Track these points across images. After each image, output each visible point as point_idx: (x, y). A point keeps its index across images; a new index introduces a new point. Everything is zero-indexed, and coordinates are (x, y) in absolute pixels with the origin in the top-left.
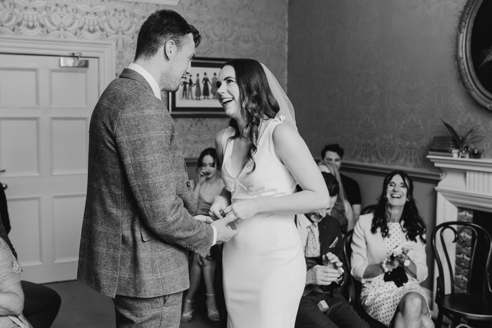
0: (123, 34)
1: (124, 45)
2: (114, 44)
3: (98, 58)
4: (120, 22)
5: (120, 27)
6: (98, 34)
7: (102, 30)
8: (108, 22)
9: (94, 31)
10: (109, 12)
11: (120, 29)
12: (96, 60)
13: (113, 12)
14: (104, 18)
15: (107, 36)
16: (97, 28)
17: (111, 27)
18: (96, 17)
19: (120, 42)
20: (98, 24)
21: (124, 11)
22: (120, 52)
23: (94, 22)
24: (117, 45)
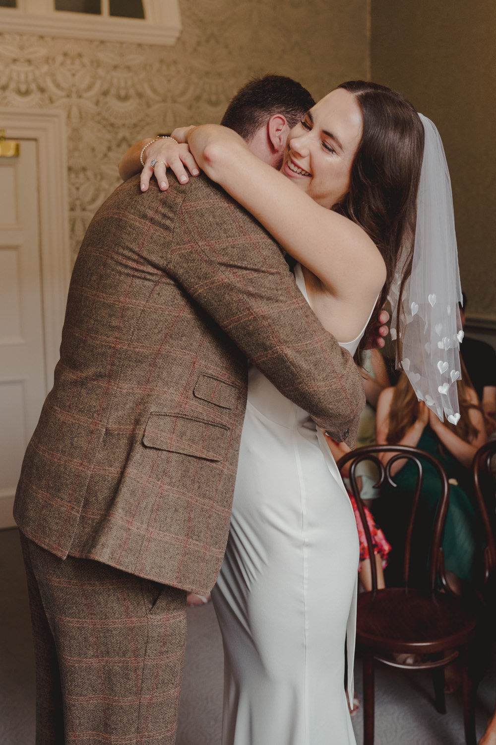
0: (80, 97)
1: (81, 117)
2: (64, 114)
3: (35, 140)
4: (73, 75)
5: (74, 85)
6: (35, 97)
7: (42, 90)
8: (53, 76)
9: (27, 93)
10: (54, 59)
11: (74, 89)
12: (33, 143)
13: (60, 59)
14: (45, 68)
15: (51, 101)
16: (33, 87)
17: (58, 86)
18: (31, 68)
19: (75, 110)
20: (35, 80)
21: (80, 55)
22: (75, 130)
23: (27, 77)
24: (69, 117)
